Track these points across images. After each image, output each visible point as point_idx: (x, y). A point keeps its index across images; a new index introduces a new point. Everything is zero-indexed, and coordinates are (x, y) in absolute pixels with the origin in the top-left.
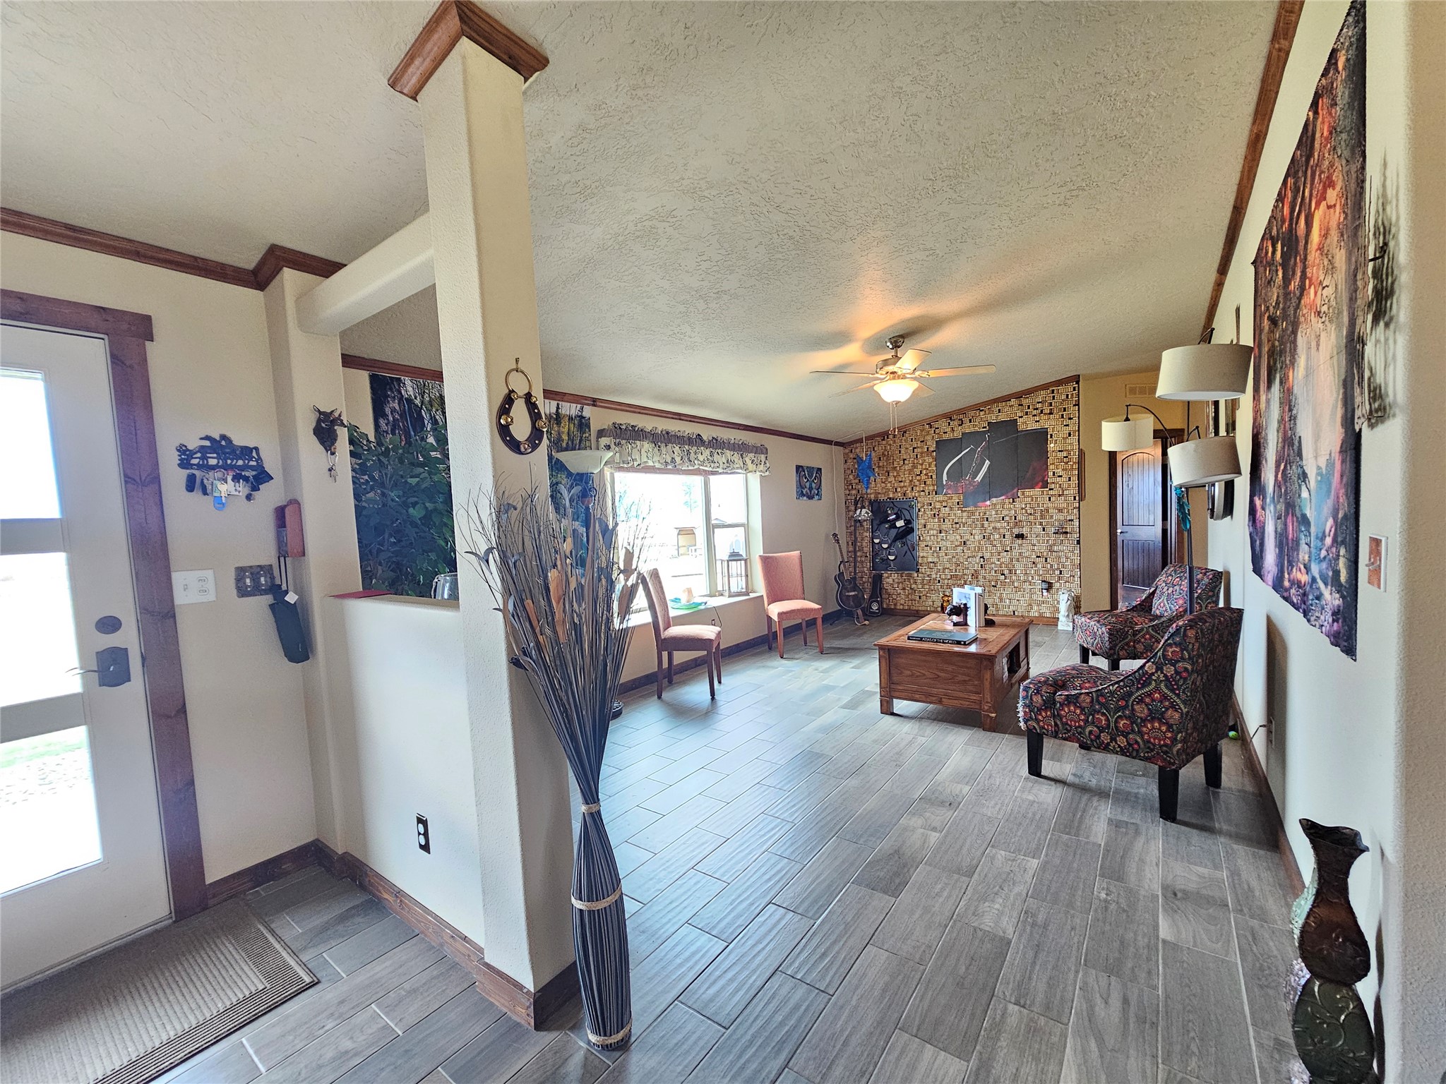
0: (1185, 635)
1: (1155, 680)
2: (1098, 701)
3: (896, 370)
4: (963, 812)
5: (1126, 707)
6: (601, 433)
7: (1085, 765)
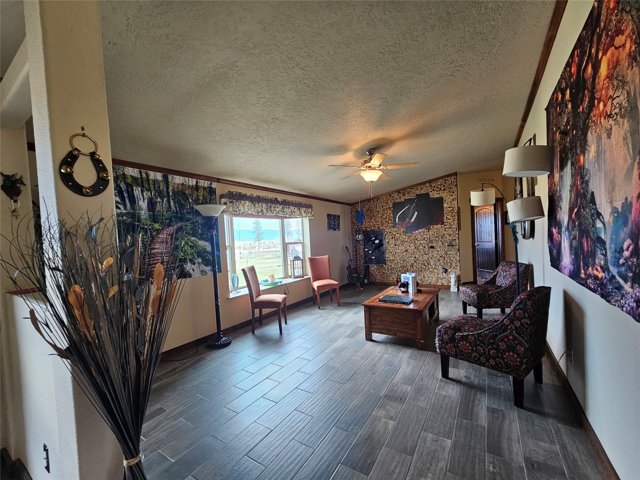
0: (526, 304)
1: (510, 329)
2: (478, 339)
3: (371, 165)
4: (408, 405)
5: (494, 343)
6: (222, 196)
7: (471, 370)
